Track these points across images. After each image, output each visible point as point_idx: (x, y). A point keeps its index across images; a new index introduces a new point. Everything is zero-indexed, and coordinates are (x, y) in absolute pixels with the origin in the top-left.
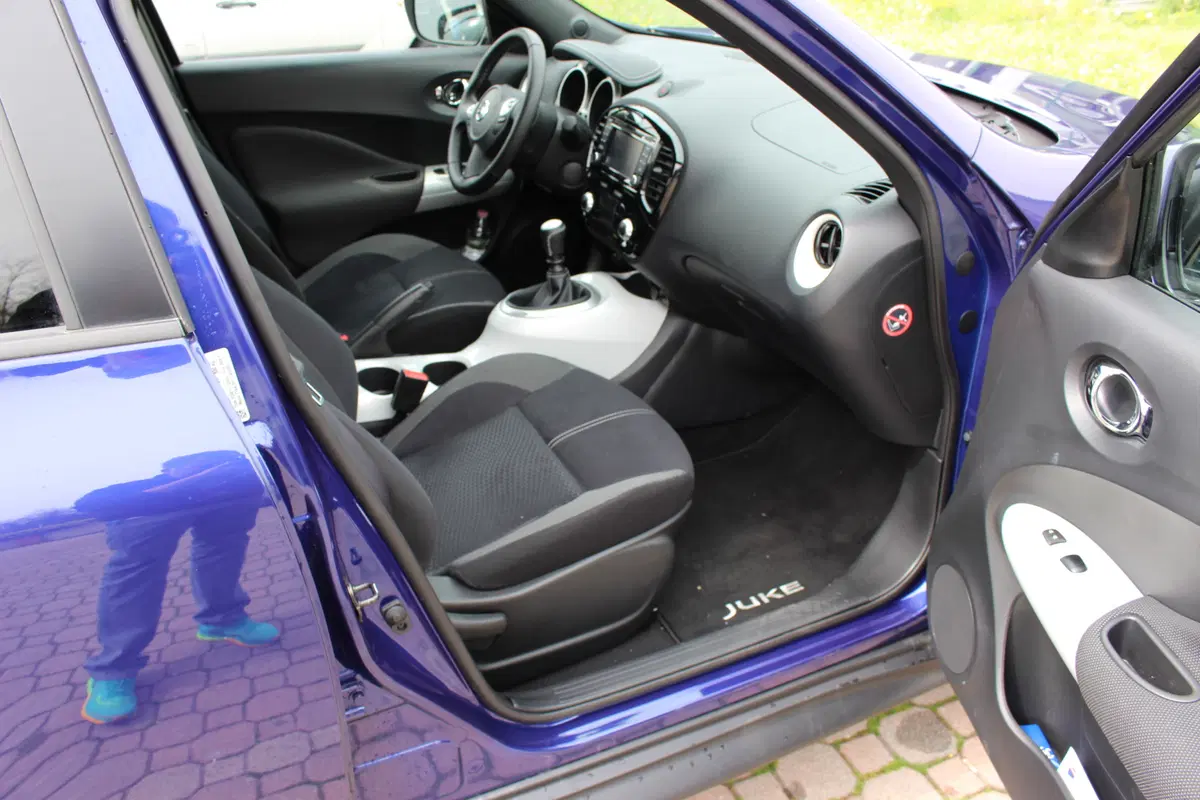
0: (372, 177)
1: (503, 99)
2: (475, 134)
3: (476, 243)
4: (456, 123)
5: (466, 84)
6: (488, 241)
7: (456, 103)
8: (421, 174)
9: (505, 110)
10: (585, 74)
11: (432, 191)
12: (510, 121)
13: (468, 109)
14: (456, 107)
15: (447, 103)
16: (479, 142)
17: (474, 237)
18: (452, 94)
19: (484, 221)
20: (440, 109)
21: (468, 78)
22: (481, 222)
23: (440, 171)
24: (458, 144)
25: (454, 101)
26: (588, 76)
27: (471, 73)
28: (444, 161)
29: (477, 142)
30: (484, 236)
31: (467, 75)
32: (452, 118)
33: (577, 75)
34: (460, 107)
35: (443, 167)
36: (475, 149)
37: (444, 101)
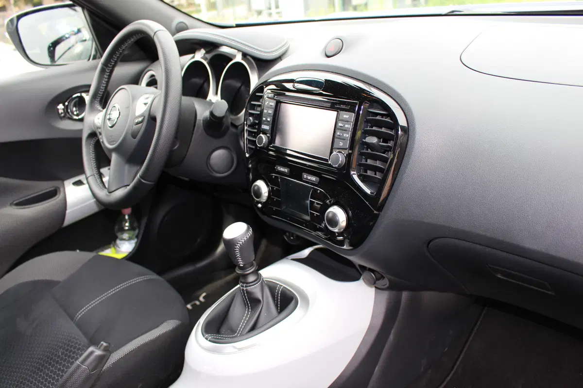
0: (11, 204)
1: (134, 98)
2: (110, 143)
3: (126, 236)
4: (85, 136)
5: (87, 98)
6: (137, 231)
7: (80, 117)
8: (62, 189)
9: (140, 109)
10: (205, 63)
11: (75, 205)
12: (152, 119)
13: (95, 118)
14: (82, 120)
15: (71, 119)
16: (118, 150)
17: (122, 230)
18: (74, 109)
19: (129, 216)
20: (66, 125)
21: (88, 91)
22: (127, 217)
23: (79, 183)
24: (93, 155)
25: (77, 115)
26: (209, 64)
27: (89, 86)
28: (81, 171)
29: (116, 150)
30: (132, 228)
31: (86, 88)
32: (81, 131)
33: (197, 66)
34: (86, 120)
35: (82, 178)
36: (114, 157)
37: (67, 116)
